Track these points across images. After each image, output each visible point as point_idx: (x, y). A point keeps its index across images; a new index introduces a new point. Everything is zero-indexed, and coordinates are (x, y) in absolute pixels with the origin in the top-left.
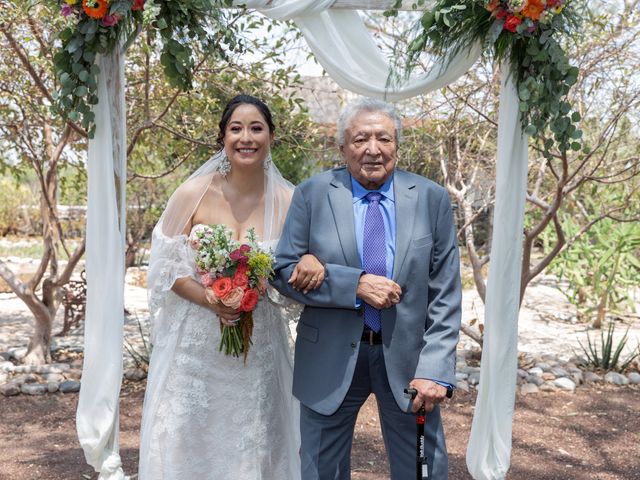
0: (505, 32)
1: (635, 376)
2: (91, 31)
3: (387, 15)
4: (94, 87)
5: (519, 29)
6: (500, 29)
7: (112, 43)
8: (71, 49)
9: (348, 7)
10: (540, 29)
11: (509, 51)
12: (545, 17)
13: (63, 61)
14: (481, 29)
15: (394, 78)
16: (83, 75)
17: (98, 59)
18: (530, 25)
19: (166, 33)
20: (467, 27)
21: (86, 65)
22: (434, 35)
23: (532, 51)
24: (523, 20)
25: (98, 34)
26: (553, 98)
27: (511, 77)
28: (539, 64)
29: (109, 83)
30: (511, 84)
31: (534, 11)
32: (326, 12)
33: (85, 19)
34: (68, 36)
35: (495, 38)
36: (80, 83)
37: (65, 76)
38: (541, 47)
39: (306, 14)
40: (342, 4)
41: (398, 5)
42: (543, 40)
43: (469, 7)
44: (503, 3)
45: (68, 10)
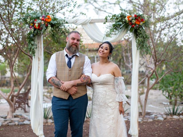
0: (132, 27)
1: (181, 116)
3: (104, 24)
5: (135, 27)
6: (130, 27)
10: (140, 26)
12: (141, 24)
14: (126, 27)
18: (137, 25)
20: (123, 27)
22: (116, 28)
23: (139, 31)
24: (136, 25)
27: (134, 38)
30: (134, 39)
31: (138, 23)
33: (35, 29)
35: (129, 29)
38: (141, 31)
39: (83, 24)
40: (92, 22)
41: (106, 21)
42: (141, 29)
43: (123, 22)
44: (131, 21)
45: (31, 27)
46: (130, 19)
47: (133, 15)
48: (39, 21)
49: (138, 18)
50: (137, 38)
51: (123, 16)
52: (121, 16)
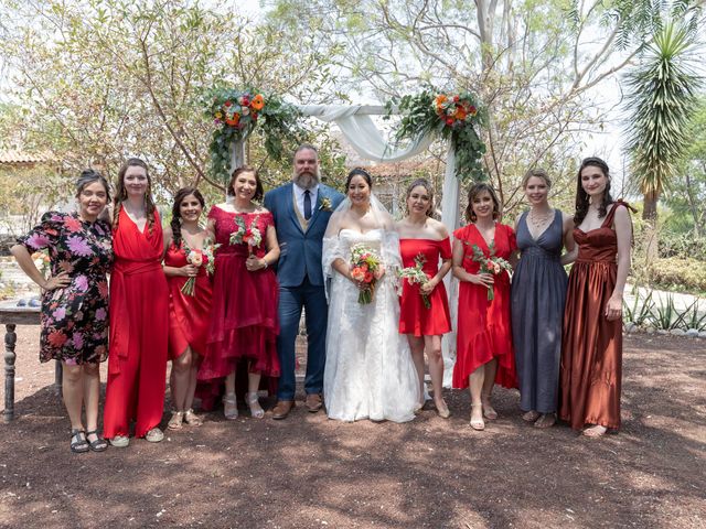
0: (446, 126)
2: (230, 132)
3: (384, 119)
4: (229, 161)
5: (454, 125)
6: (443, 125)
7: (241, 136)
8: (219, 141)
9: (364, 114)
10: (464, 124)
11: (450, 135)
12: (468, 118)
13: (214, 147)
14: (434, 125)
15: (388, 151)
16: (224, 154)
17: (232, 145)
18: (460, 122)
19: (268, 132)
20: (427, 124)
21: (225, 148)
22: (410, 129)
23: (462, 136)
24: (455, 120)
25: (233, 134)
26: (473, 160)
28: (465, 142)
29: (237, 158)
30: (451, 155)
31: (461, 116)
32: (352, 118)
33: (227, 125)
34: (217, 135)
36: (223, 158)
37: (215, 155)
38: (467, 134)
39: (342, 118)
40: (361, 113)
41: (390, 113)
42: (467, 130)
43: (427, 113)
44: (445, 112)
45: (217, 122)
46: (444, 105)
47: (451, 99)
48: (236, 109)
49: (461, 104)
50: (457, 150)
51: (426, 101)
52: (423, 100)
